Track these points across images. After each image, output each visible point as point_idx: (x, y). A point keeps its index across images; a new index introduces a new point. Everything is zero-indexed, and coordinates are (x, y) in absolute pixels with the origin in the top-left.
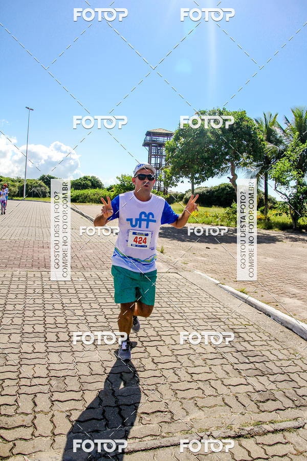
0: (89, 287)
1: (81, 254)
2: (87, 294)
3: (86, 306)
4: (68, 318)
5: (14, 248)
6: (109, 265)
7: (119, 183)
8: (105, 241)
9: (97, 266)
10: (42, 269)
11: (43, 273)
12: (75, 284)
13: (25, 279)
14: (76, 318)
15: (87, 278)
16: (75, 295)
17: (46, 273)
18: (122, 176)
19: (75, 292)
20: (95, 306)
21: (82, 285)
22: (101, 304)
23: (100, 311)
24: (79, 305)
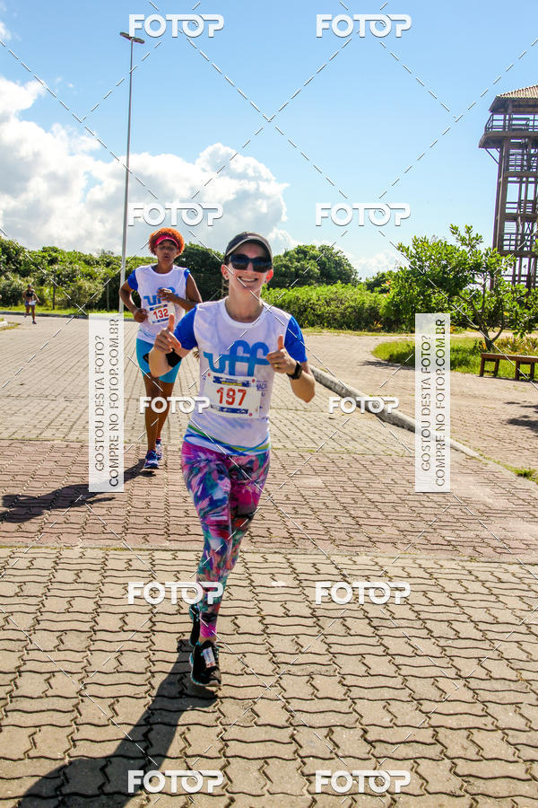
0: (308, 612)
1: (285, 490)
2: (302, 640)
3: (296, 686)
4: (233, 732)
5: (74, 469)
6: (375, 530)
7: (406, 264)
8: (360, 448)
9: (336, 535)
10: (156, 542)
11: (157, 555)
12: (261, 597)
13: (95, 577)
14: (262, 733)
15: (302, 577)
16: (259, 640)
17: (168, 555)
18: (415, 242)
19: (258, 628)
20: (327, 686)
21: (284, 604)
22: (349, 681)
23: (344, 707)
24: (272, 680)
